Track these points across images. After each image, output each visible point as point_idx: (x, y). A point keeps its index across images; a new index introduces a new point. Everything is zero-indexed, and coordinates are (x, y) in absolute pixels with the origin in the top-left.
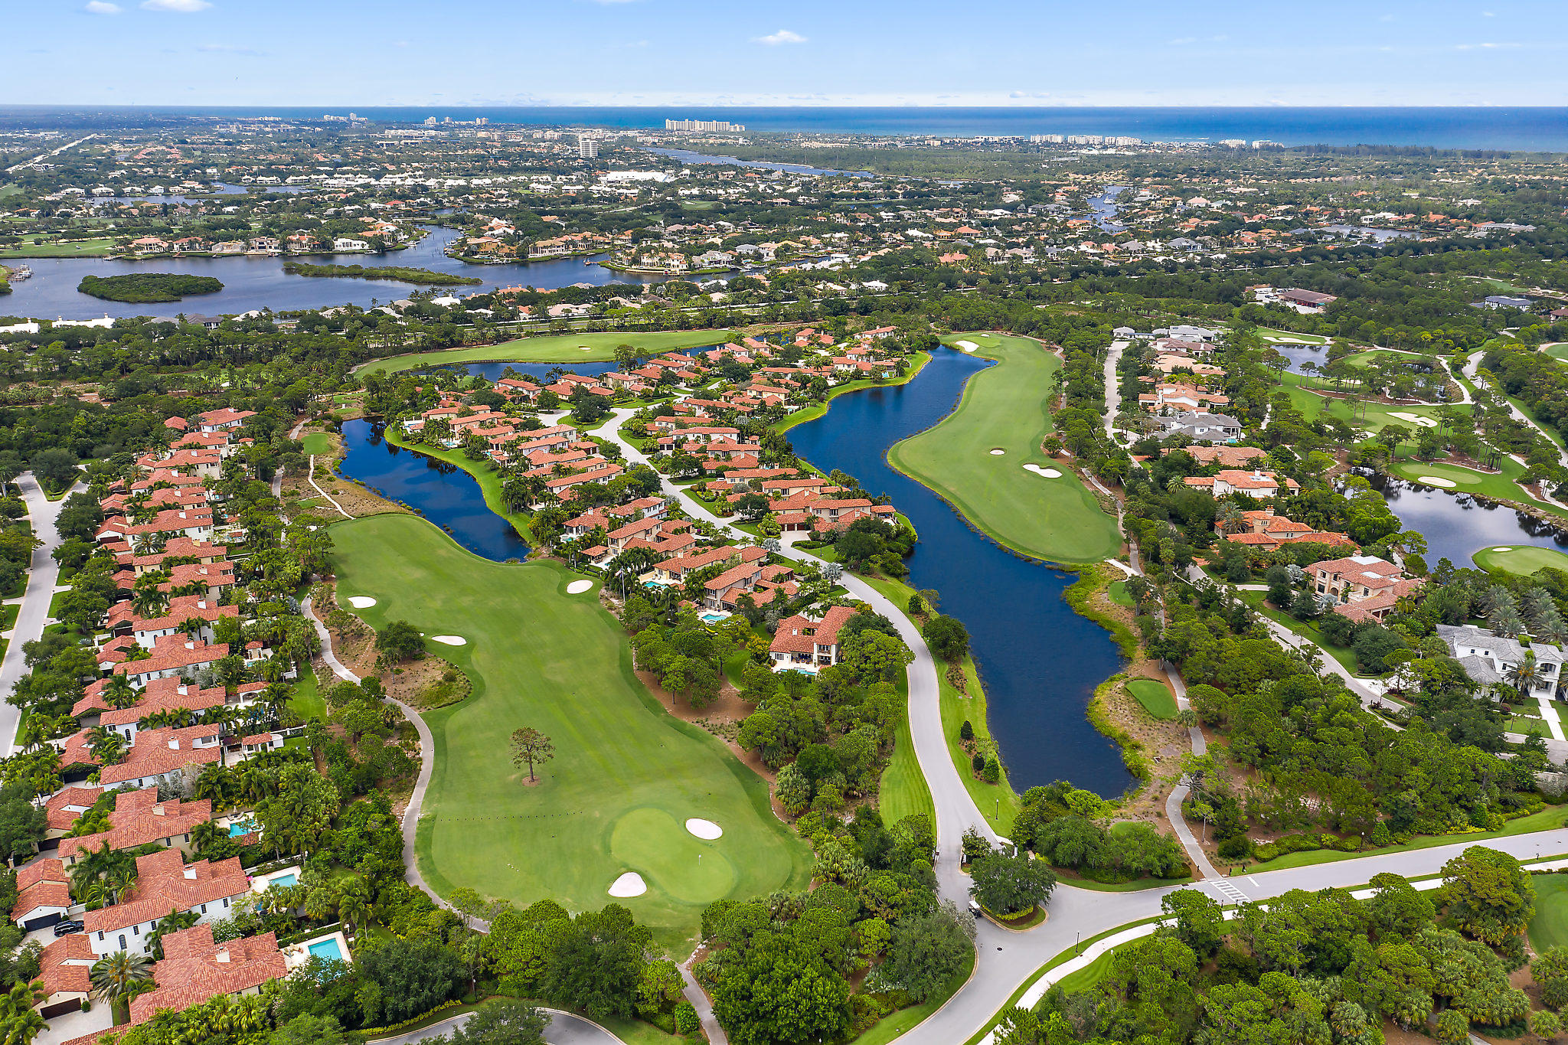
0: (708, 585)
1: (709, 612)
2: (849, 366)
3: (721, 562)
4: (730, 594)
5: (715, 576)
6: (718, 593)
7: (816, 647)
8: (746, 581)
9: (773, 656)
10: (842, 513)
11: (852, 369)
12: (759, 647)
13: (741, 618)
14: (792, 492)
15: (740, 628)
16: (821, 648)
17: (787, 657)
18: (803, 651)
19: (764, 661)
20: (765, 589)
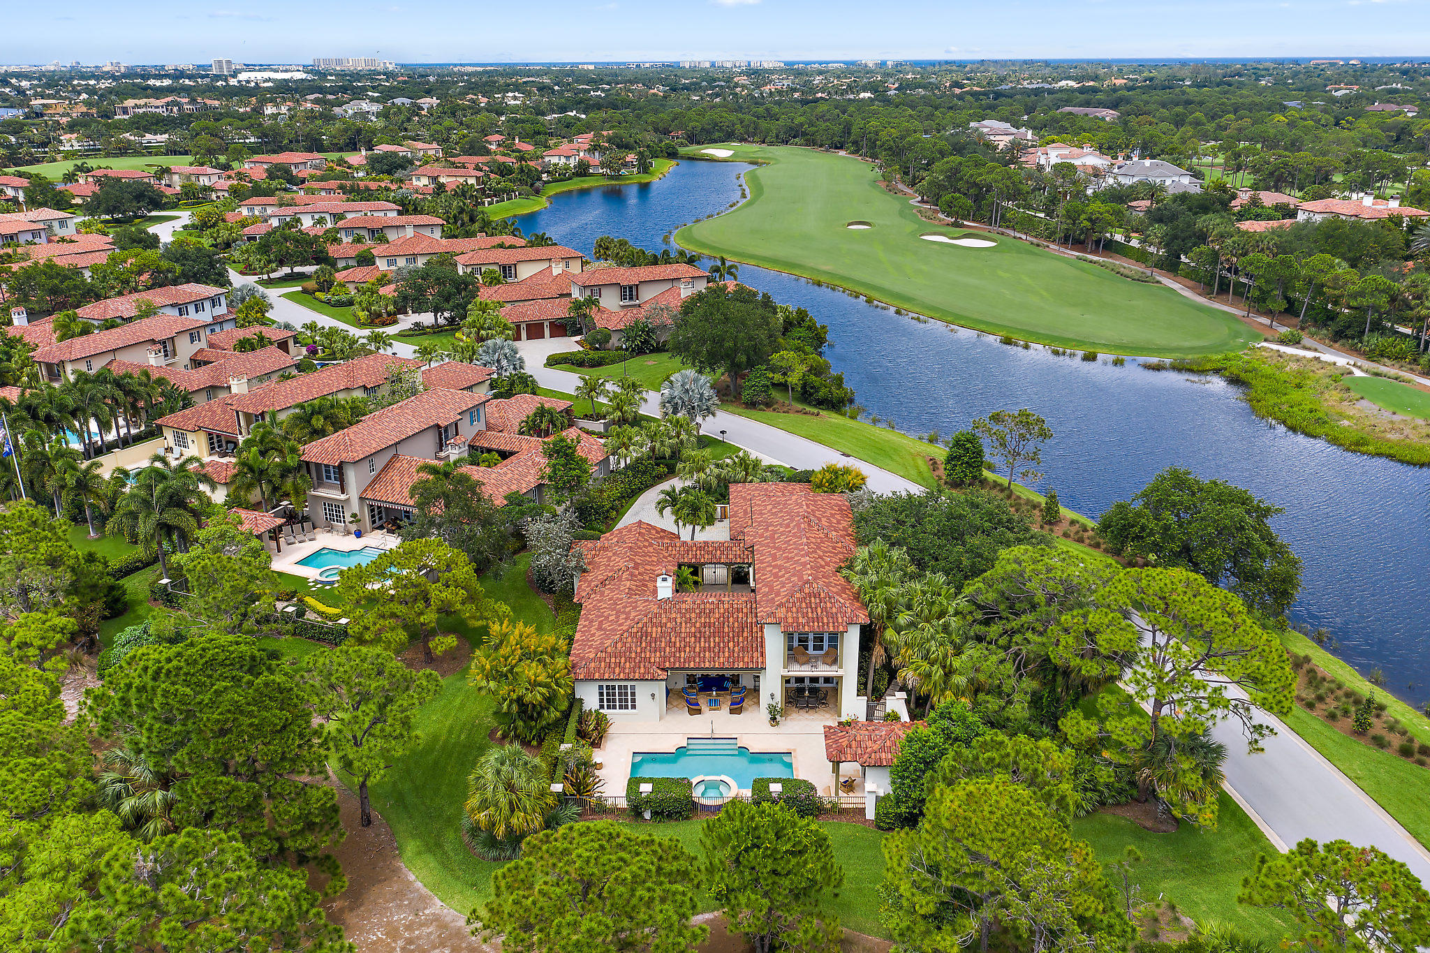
0: (315, 451)
1: (324, 540)
2: (568, 158)
3: (358, 394)
4: (394, 475)
5: (338, 426)
6: (351, 475)
7: (774, 644)
8: (442, 434)
9: (590, 698)
10: (647, 294)
11: (573, 162)
12: (531, 670)
13: (438, 550)
14: (525, 272)
15: (437, 593)
16: (797, 647)
17: (650, 697)
18: (713, 663)
19: (559, 726)
20: (504, 455)
